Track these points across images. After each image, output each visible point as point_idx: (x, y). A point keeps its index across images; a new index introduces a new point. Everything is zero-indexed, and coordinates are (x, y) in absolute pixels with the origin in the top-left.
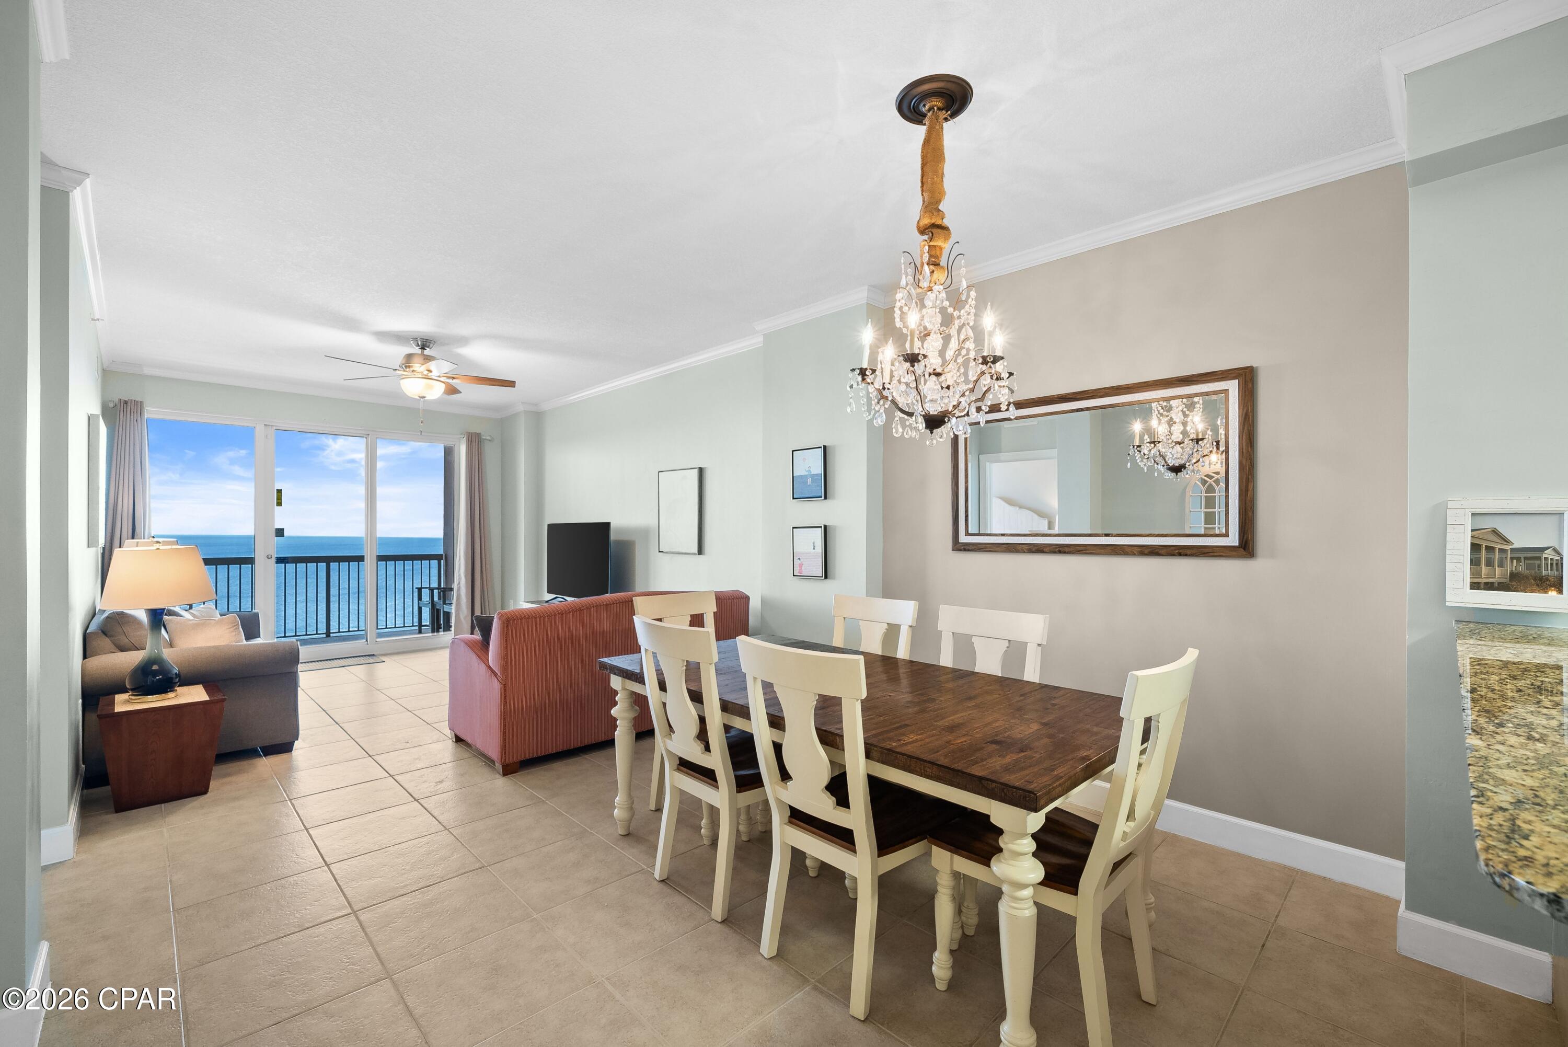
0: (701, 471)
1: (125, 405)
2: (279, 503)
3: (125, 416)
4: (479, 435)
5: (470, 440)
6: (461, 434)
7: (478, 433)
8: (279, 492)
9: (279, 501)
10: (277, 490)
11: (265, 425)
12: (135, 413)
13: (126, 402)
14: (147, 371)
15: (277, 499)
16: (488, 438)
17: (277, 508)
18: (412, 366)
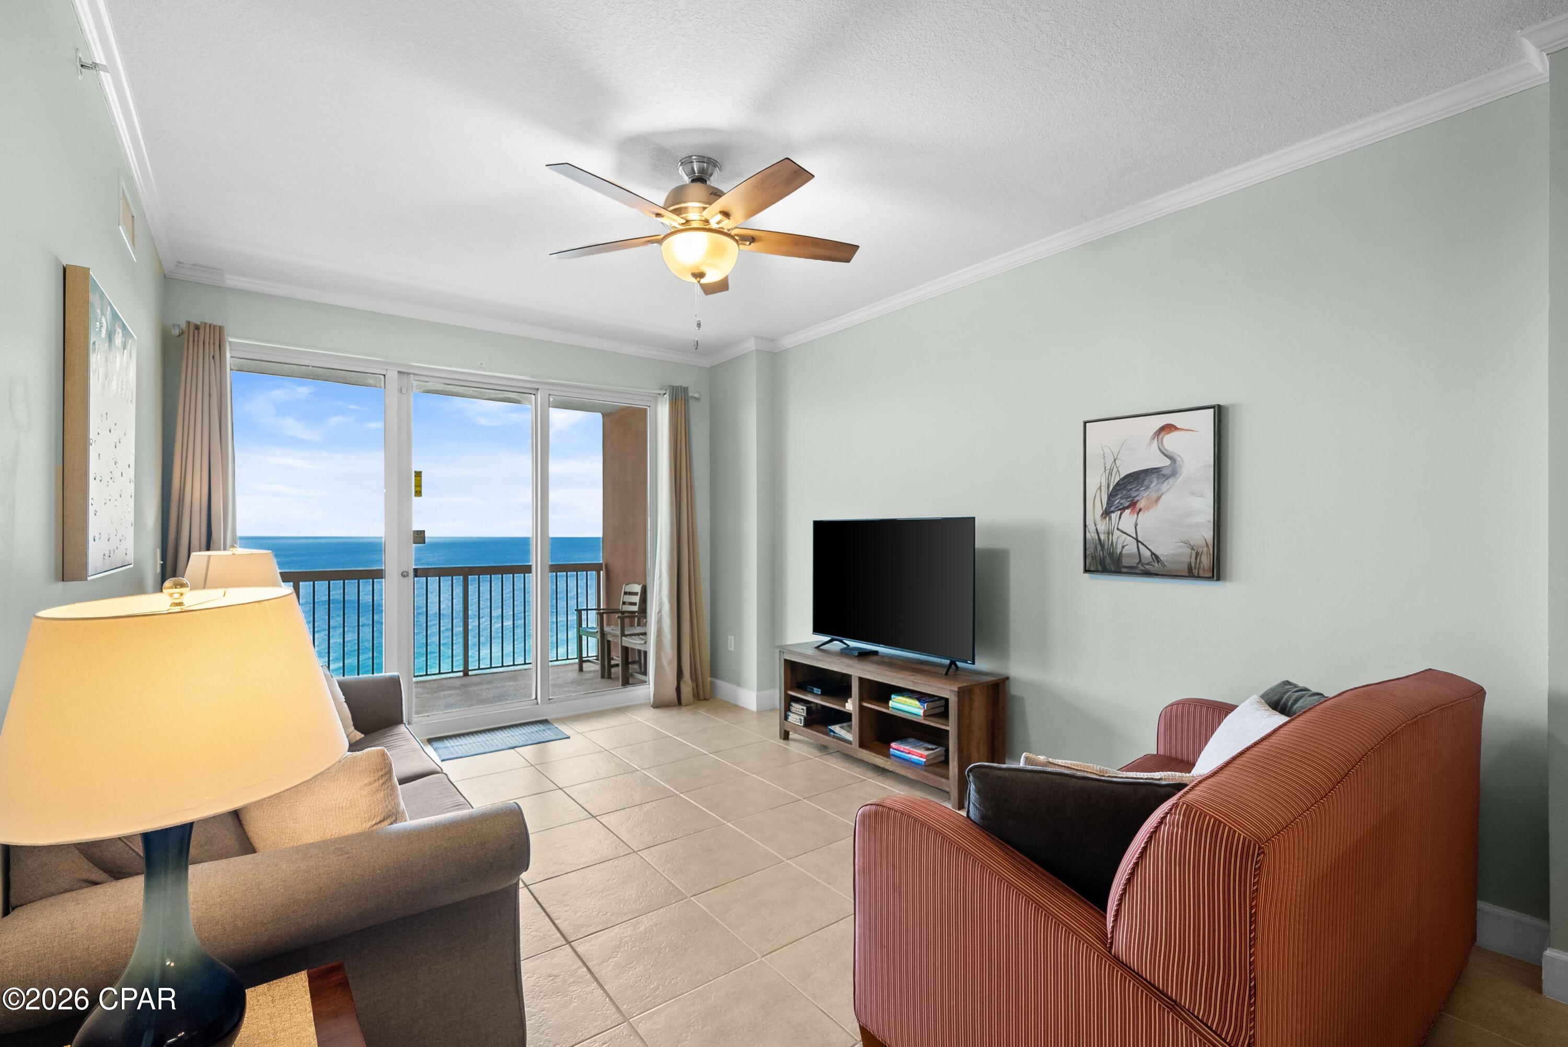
0: (1220, 413)
1: (196, 332)
2: (418, 493)
3: (196, 347)
4: (685, 390)
5: (674, 397)
6: (661, 389)
7: (684, 388)
8: (418, 474)
9: (418, 489)
10: (415, 472)
11: (399, 372)
12: (212, 344)
13: (197, 328)
14: (231, 281)
15: (416, 486)
16: (696, 395)
17: (415, 500)
18: (686, 208)
